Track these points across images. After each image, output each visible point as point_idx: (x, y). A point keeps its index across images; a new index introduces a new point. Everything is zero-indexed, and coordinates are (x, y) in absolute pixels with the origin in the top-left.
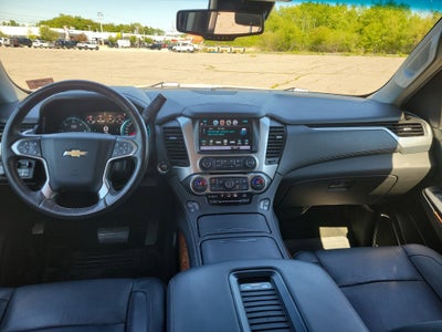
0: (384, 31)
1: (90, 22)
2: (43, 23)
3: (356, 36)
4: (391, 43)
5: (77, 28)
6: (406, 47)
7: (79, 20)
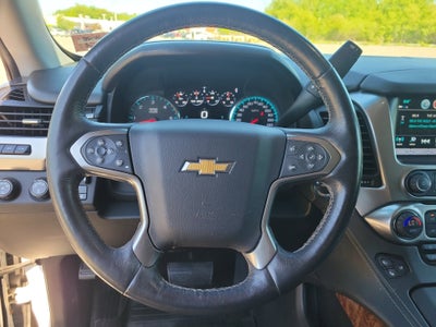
0: (404, 19)
1: (104, 11)
2: (59, 12)
3: (375, 24)
4: (412, 32)
5: (92, 17)
6: (429, 37)
7: (93, 9)
